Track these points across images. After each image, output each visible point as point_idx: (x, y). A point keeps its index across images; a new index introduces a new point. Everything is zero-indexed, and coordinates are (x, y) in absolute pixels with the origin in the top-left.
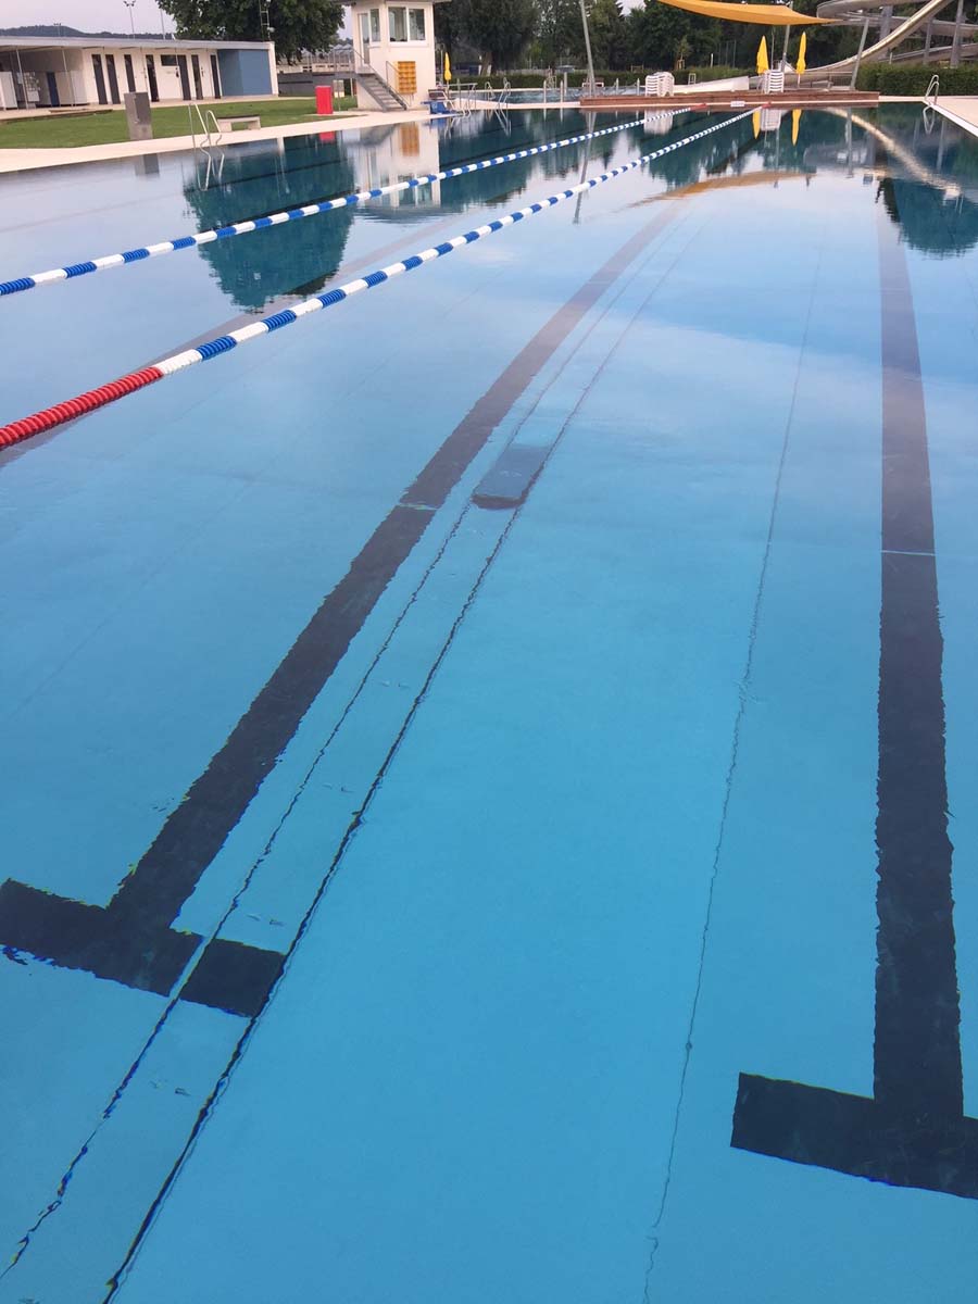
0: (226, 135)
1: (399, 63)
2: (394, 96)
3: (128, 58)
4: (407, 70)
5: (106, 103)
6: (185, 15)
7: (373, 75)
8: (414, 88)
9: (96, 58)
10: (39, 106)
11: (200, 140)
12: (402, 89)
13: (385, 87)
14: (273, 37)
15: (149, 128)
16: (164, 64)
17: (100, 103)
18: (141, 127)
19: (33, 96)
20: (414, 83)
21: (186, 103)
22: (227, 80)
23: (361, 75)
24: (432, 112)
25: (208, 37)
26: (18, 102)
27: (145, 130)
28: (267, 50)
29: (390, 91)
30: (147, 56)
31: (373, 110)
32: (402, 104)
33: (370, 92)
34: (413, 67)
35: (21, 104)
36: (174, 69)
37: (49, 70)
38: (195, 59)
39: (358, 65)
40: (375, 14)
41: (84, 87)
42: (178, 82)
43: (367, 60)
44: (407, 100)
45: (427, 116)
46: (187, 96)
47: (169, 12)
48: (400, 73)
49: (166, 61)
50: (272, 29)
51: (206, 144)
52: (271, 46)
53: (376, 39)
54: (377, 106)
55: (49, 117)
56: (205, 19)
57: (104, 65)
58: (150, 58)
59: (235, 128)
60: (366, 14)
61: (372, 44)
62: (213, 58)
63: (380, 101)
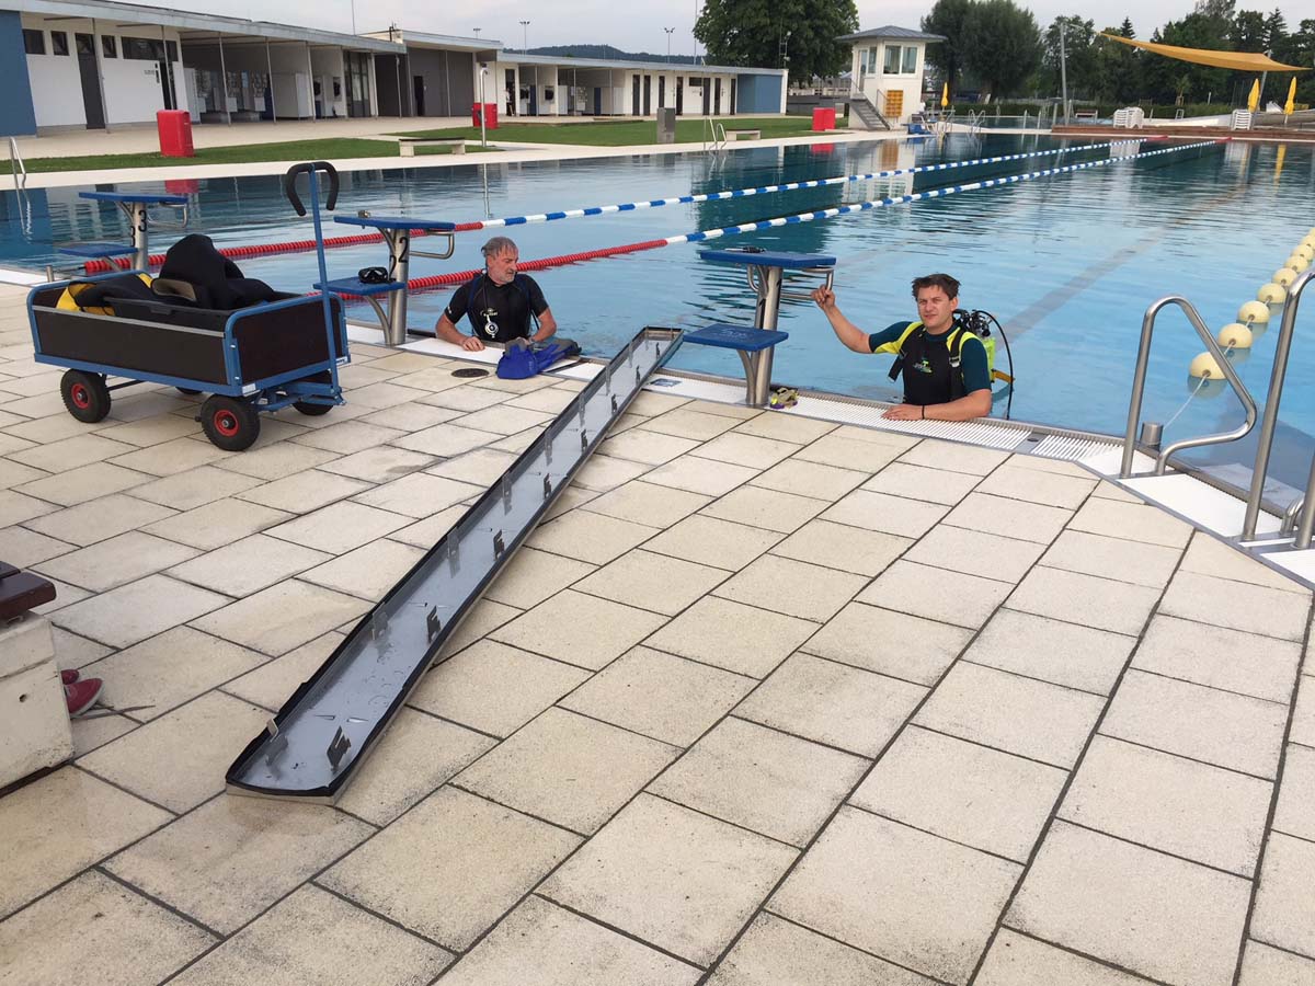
0: (731, 143)
1: (890, 91)
2: (880, 118)
3: (662, 79)
4: (895, 98)
5: (638, 115)
6: (716, 45)
7: (864, 101)
8: (900, 113)
9: (636, 78)
10: (584, 114)
11: (709, 146)
12: (888, 113)
13: (874, 110)
14: (788, 66)
15: (672, 135)
16: (690, 85)
17: (634, 114)
18: (665, 134)
19: (581, 106)
20: (900, 108)
21: (704, 118)
22: (742, 100)
23: (854, 100)
24: (910, 133)
25: (732, 63)
26: (569, 111)
27: (668, 136)
28: (781, 76)
29: (878, 115)
30: (678, 78)
31: (861, 129)
32: (886, 125)
33: (860, 114)
34: (901, 95)
35: (571, 112)
36: (699, 89)
37: (597, 86)
38: (718, 81)
39: (854, 92)
40: (874, 51)
41: (623, 102)
42: (700, 100)
43: (861, 88)
44: (891, 122)
45: (904, 136)
46: (706, 112)
47: (702, 41)
48: (889, 100)
49: (694, 82)
50: (788, 59)
51: (714, 148)
52: (785, 73)
53: (872, 70)
54: (865, 126)
55: (593, 123)
56: (731, 48)
57: (641, 83)
58: (680, 80)
59: (739, 138)
60: (866, 51)
61: (867, 75)
62: (733, 81)
63: (867, 123)
